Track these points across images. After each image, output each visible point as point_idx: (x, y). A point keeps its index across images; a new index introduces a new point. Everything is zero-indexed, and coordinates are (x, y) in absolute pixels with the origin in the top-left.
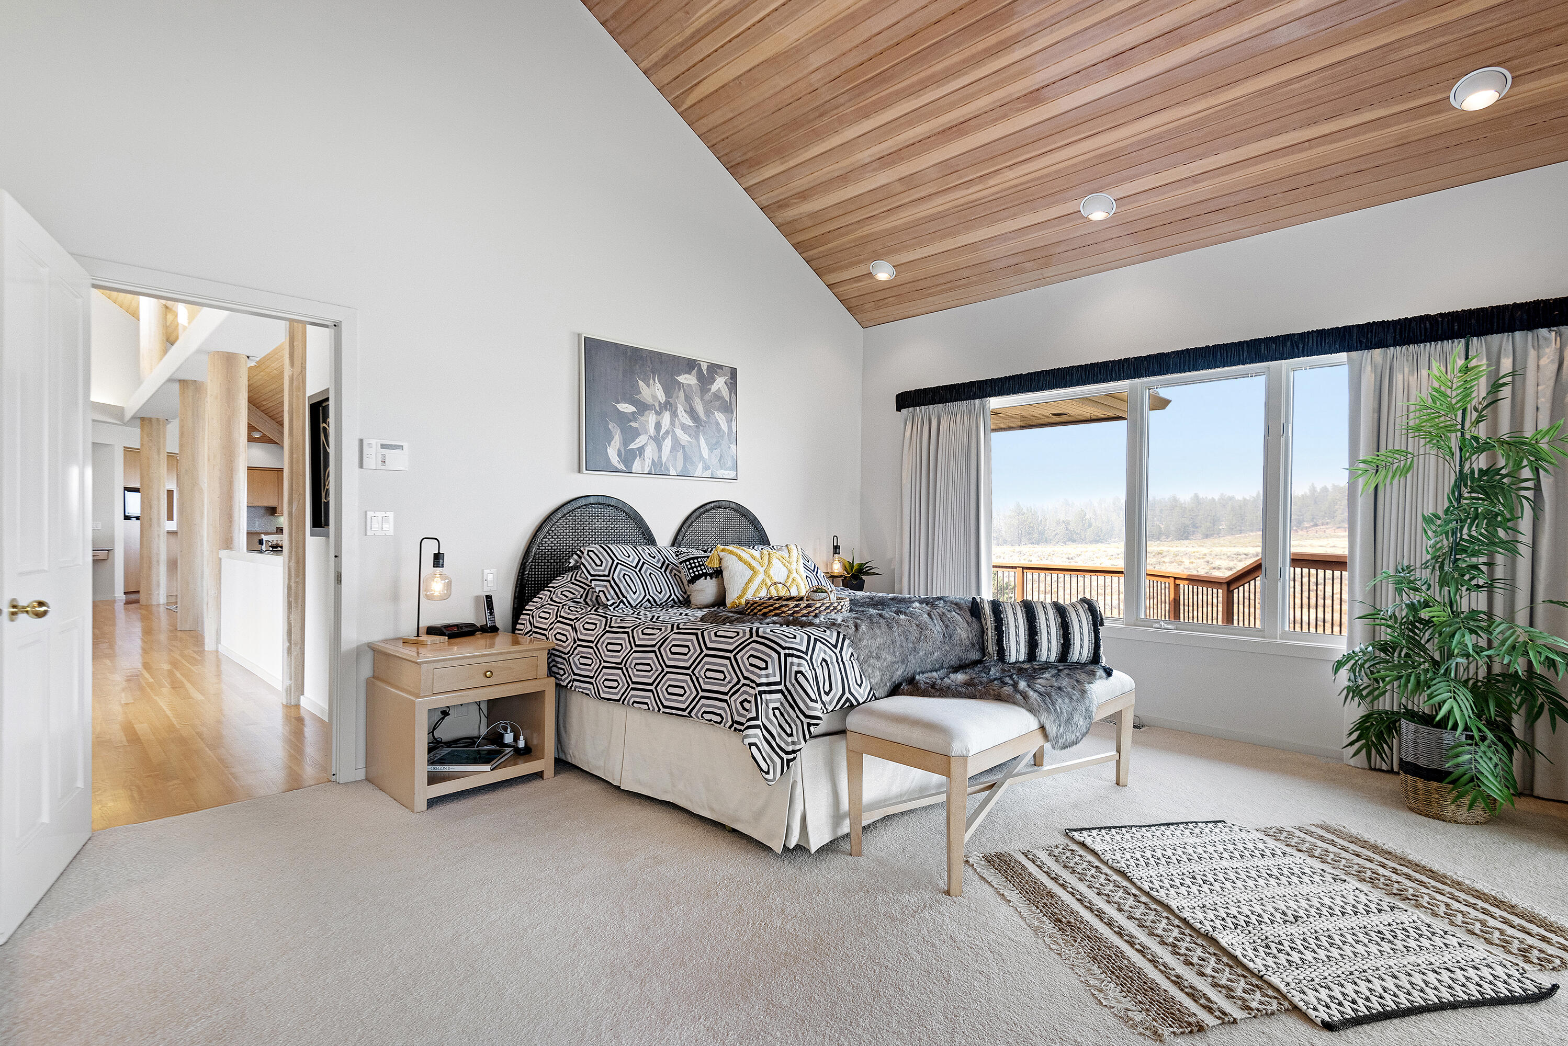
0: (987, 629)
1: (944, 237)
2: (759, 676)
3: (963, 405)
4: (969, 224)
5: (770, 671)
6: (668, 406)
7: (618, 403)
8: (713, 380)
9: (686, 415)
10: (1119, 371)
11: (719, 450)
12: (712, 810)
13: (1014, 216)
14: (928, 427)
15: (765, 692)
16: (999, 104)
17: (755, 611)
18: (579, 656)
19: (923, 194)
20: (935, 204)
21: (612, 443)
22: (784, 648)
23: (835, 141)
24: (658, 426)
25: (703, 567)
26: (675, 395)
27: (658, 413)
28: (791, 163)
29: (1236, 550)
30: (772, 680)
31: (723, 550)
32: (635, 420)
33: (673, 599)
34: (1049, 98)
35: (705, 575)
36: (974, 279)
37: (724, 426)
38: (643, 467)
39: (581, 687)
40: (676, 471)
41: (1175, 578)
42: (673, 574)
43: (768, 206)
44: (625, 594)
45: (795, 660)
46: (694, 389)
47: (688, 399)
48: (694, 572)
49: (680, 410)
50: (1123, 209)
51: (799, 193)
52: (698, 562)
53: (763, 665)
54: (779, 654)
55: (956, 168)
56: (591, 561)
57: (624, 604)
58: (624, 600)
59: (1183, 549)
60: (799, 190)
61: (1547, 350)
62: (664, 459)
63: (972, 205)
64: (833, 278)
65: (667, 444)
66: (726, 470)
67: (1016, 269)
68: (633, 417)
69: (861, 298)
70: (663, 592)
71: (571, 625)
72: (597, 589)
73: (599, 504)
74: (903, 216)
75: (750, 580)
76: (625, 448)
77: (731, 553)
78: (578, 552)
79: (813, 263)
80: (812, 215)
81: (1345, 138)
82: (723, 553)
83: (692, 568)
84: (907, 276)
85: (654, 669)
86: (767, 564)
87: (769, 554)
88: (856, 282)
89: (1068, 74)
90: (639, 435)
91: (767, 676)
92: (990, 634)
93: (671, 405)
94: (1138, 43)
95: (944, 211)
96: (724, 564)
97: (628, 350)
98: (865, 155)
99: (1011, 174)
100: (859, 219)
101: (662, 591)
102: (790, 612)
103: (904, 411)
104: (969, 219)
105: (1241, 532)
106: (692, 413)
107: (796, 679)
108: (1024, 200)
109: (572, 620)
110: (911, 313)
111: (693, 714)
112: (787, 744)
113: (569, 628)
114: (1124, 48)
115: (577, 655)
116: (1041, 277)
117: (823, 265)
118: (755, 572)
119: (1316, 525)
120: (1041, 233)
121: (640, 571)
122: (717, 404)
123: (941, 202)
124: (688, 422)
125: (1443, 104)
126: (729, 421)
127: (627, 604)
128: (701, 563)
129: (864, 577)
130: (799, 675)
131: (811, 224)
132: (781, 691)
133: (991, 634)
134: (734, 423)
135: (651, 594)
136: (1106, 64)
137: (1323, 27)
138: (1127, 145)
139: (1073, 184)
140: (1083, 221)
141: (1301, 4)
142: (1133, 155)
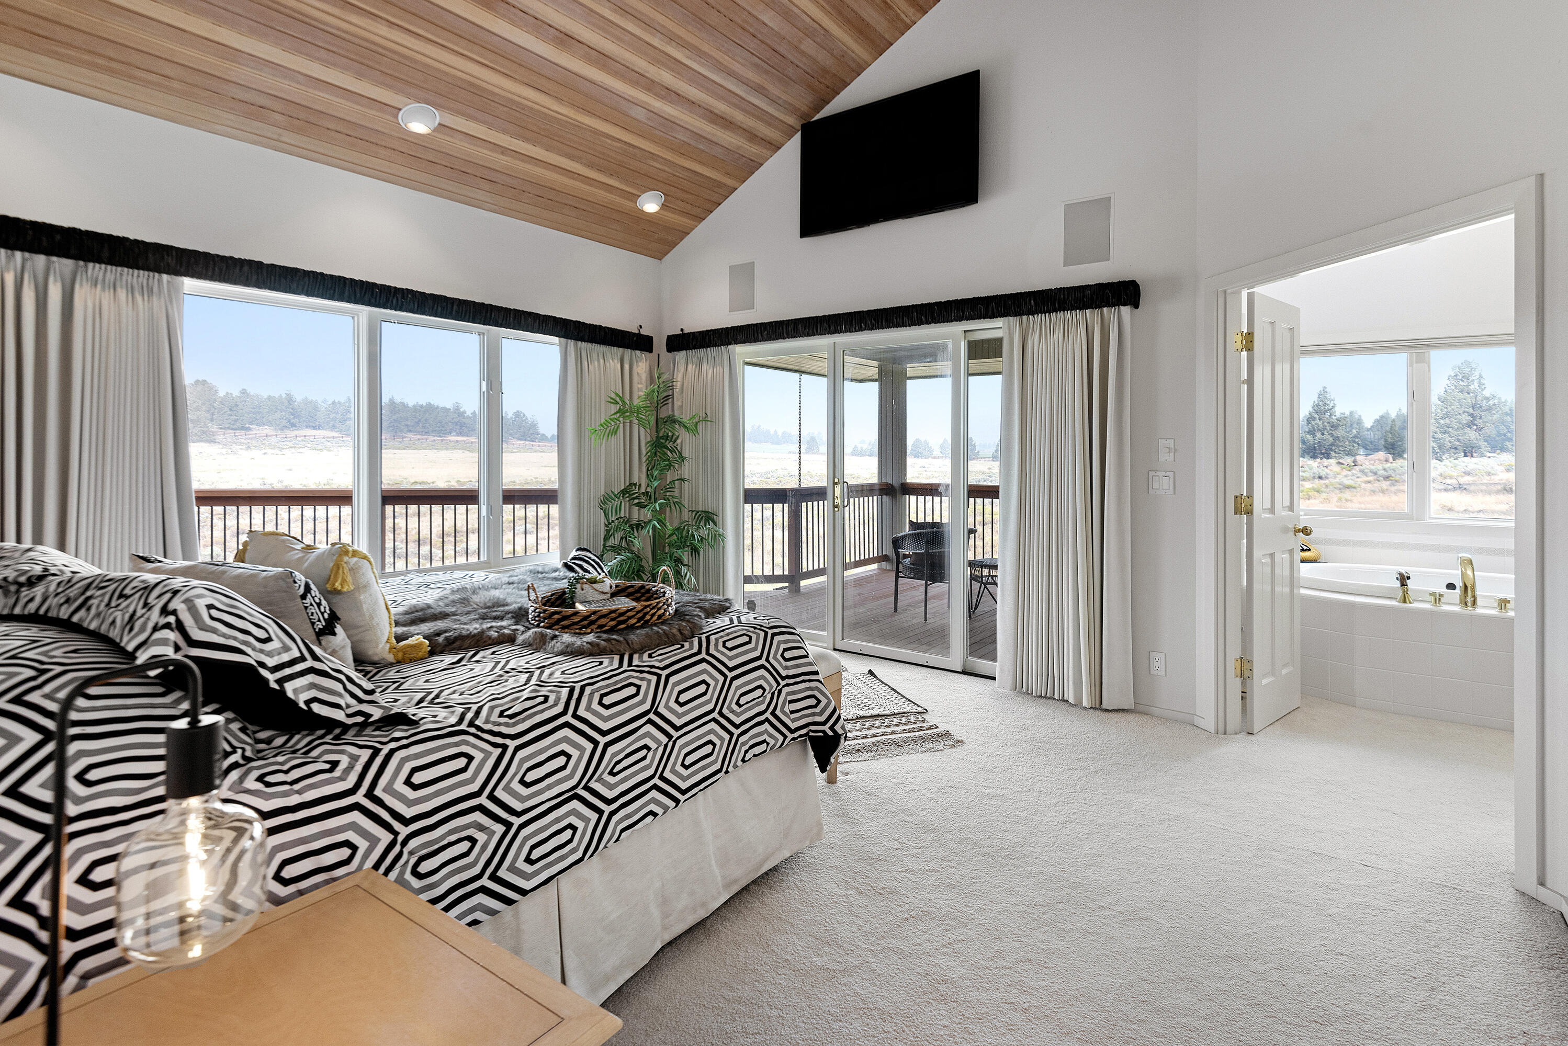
34: (497, 13)
50: (435, 134)
61: (640, 364)
67: (255, 110)
81: (590, 185)
89: (531, 12)
114: (576, 37)
125: (635, 198)
136: (557, 33)
137: (650, 124)
138: (497, 94)
139: (425, 86)
140: (394, 120)
141: (657, 104)
142: (493, 104)
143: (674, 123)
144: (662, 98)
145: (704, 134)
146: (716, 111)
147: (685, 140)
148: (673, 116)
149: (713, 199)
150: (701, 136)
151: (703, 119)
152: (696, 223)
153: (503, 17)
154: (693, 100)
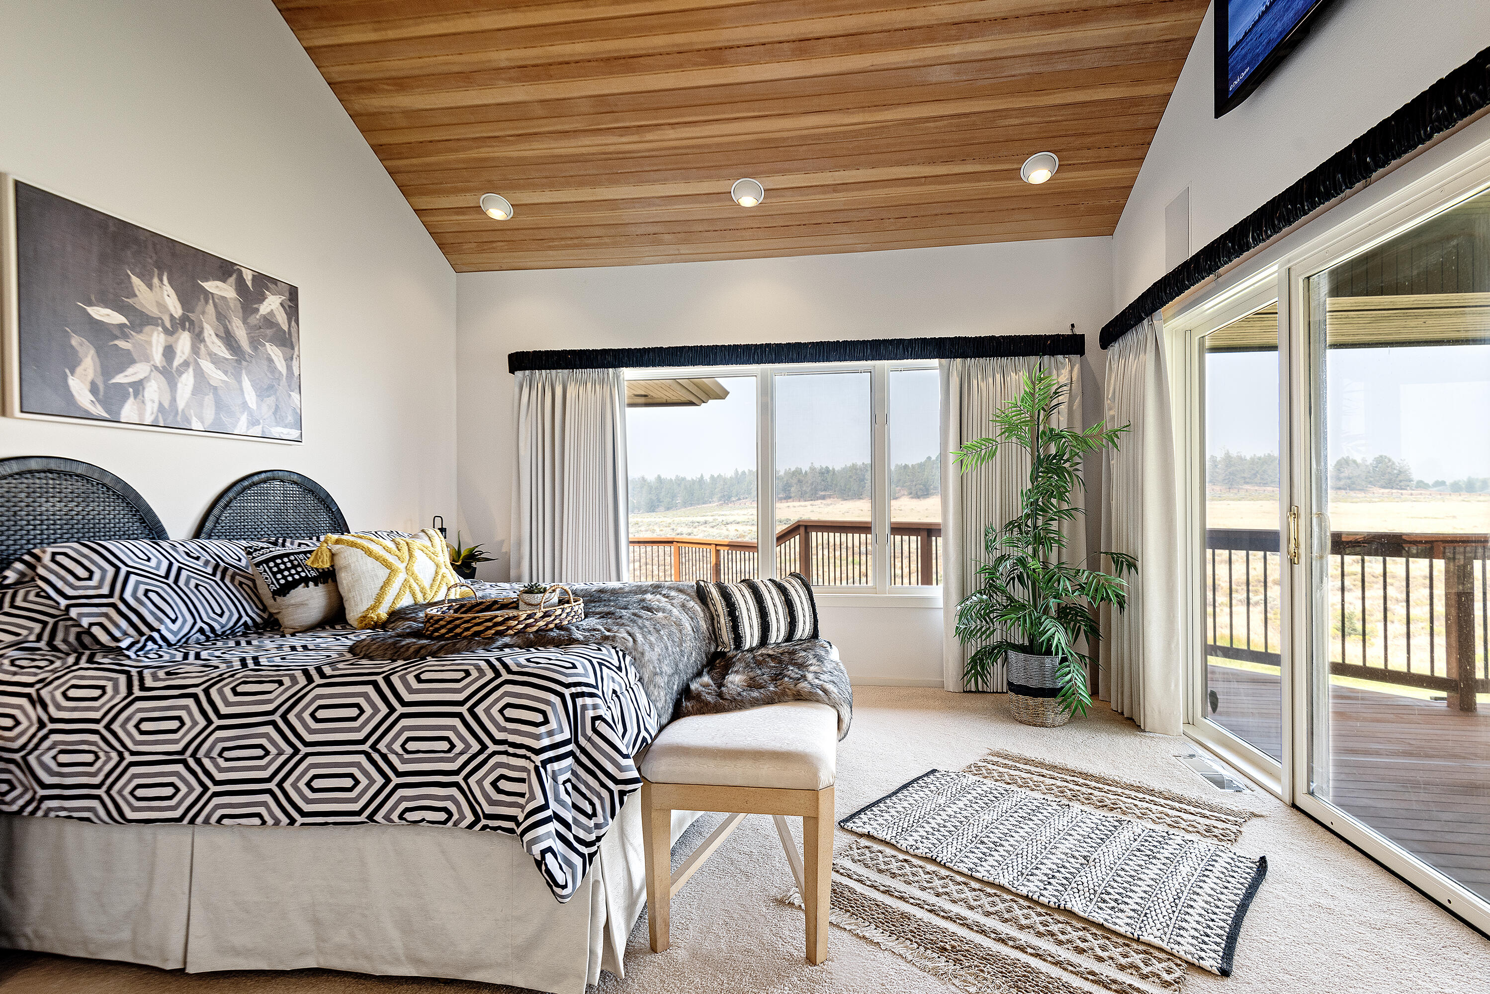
0: (718, 616)
1: (581, 184)
2: (538, 737)
3: (594, 374)
4: (614, 178)
5: (553, 724)
6: (185, 323)
7: (90, 304)
8: (262, 299)
9: (218, 342)
10: (761, 355)
11: (273, 398)
12: (417, 961)
13: (664, 181)
14: (550, 394)
15: (551, 760)
16: (676, 49)
17: (458, 630)
18: (53, 752)
19: (566, 127)
20: (580, 144)
21: (79, 370)
22: (568, 686)
23: (465, 24)
24: (169, 352)
25: (299, 569)
26: (199, 308)
27: (168, 332)
28: (391, 34)
29: (691, 519)
30: (558, 738)
31: (337, 542)
32: (126, 337)
33: (245, 623)
34: (730, 61)
35: (305, 581)
36: (606, 240)
37: (280, 365)
38: (141, 414)
39: (64, 809)
40: (202, 423)
41: (716, 545)
42: (236, 583)
43: (340, 83)
44: (156, 624)
45: (589, 701)
46: (232, 305)
47: (221, 317)
48: (284, 577)
49: (209, 333)
50: (768, 201)
51: (394, 78)
52: (291, 561)
53: (539, 718)
54: (562, 696)
55: (615, 109)
56: (62, 572)
57: (155, 642)
58: (156, 635)
59: (653, 519)
60: (394, 74)
61: (1063, 371)
62: (181, 404)
63: (623, 156)
64: (425, 202)
65: (187, 381)
66: (286, 427)
67: (654, 239)
68: (122, 331)
69: (460, 234)
70: (227, 614)
71: (28, 696)
72: (85, 622)
73: (51, 471)
74: (535, 147)
75: (387, 583)
76: (105, 382)
77: (353, 545)
78: (27, 557)
79: (399, 177)
80: (408, 113)
81: (947, 183)
82: (338, 546)
83: (281, 571)
84: (528, 220)
85: (273, 751)
86: (408, 558)
87: (407, 544)
88: (457, 214)
89: (754, 42)
90: (133, 362)
91: (550, 734)
92: (722, 621)
93: (192, 323)
94: (823, 34)
95: (588, 154)
96: (340, 562)
97: (111, 223)
98: (502, 57)
99: (671, 134)
100: (478, 135)
101: (223, 612)
102: (521, 626)
103: (519, 374)
104: (615, 171)
105: (691, 505)
106: (228, 339)
107: (595, 730)
108: (680, 166)
109: (31, 685)
110: (521, 265)
111: (379, 817)
112: (588, 830)
113: (24, 702)
114: (811, 36)
115: (50, 749)
116: (677, 252)
117: (412, 183)
118: (392, 571)
119: (739, 499)
120: (689, 206)
121: (176, 581)
122: (269, 332)
123: (588, 143)
124: (222, 351)
125: (1015, 174)
126: (289, 359)
127: (160, 642)
128: (296, 563)
129: (474, 564)
130: (597, 723)
131: (404, 125)
132: (571, 754)
133: (724, 621)
134: (295, 363)
135: (206, 619)
136: (792, 45)
137: (965, 78)
138: (788, 138)
139: (730, 163)
140: (731, 203)
141: (956, 50)
142: (791, 149)
143: (996, 59)
144: (958, 38)
145: (1053, 49)
146: (1047, 9)
147: (1030, 70)
148: (987, 52)
149: (1140, 125)
150: (1052, 53)
151: (1036, 30)
152: (1135, 169)
153: (737, 63)
154: (1003, 15)
